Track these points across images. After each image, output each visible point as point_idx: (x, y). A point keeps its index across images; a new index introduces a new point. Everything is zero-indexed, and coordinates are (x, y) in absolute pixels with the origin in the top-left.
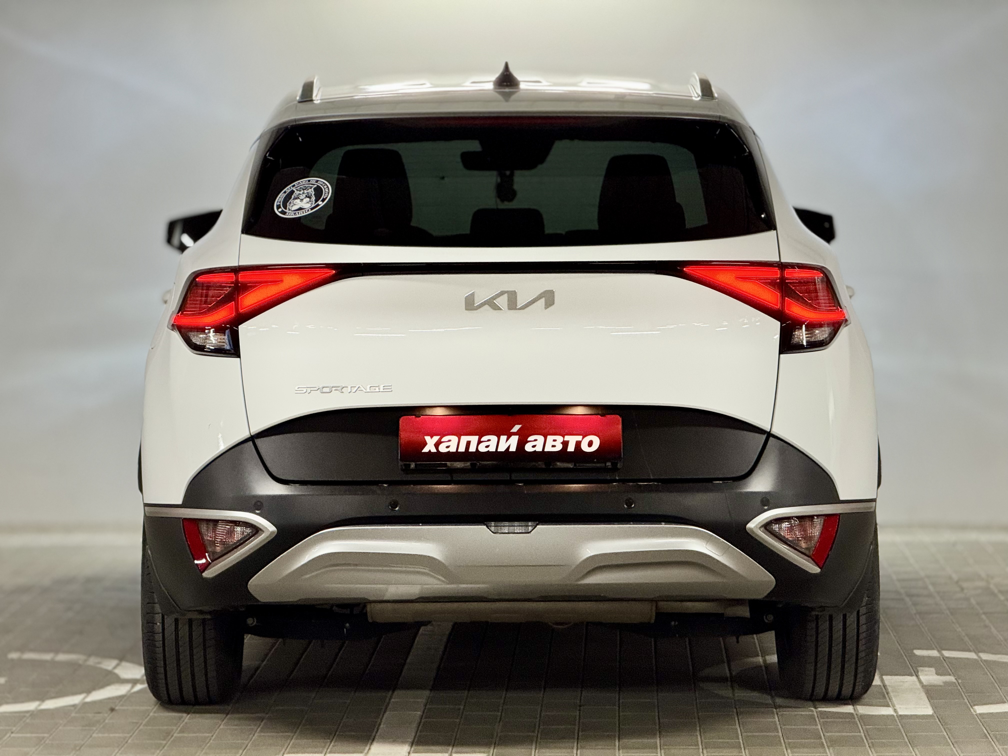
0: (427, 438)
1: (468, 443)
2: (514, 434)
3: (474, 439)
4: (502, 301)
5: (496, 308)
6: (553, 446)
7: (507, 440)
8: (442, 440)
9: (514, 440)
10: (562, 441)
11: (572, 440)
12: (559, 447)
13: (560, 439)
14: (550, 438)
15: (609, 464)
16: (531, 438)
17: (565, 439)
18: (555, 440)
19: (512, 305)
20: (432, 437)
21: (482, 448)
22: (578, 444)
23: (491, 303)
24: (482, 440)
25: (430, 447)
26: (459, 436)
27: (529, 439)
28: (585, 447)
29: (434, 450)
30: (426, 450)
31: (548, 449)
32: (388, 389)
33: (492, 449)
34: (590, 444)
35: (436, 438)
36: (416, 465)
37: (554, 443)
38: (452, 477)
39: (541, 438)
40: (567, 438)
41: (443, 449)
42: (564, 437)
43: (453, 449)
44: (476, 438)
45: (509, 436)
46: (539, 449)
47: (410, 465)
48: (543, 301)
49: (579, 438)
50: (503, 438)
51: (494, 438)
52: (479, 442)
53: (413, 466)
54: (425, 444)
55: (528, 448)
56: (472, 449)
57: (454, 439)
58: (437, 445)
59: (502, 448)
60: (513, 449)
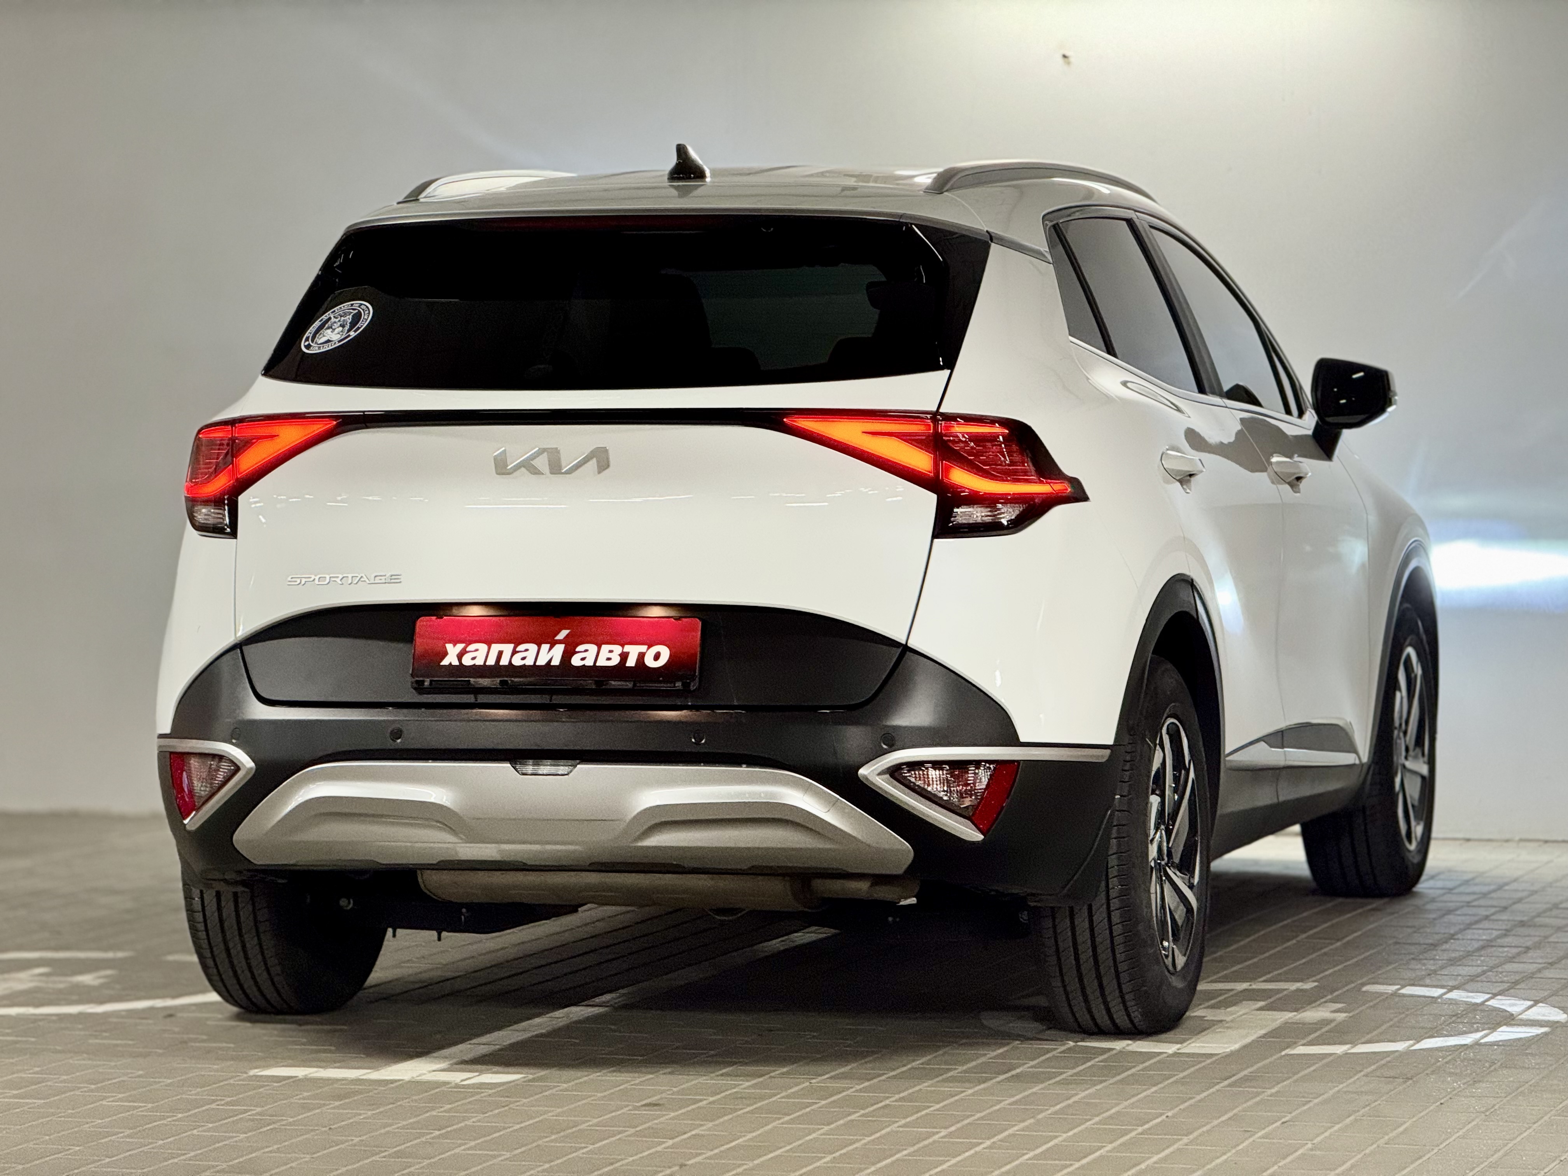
0: (449, 646)
1: (500, 653)
2: (560, 642)
3: (508, 648)
4: (542, 463)
5: (536, 472)
6: (609, 659)
7: (550, 649)
8: (468, 649)
9: (559, 649)
10: (620, 652)
11: (634, 651)
12: (615, 661)
13: (618, 649)
14: (605, 648)
15: (679, 684)
16: (580, 648)
17: (625, 650)
18: (611, 651)
19: (556, 468)
20: (454, 645)
21: (517, 661)
22: (641, 656)
23: (528, 465)
24: (518, 649)
25: (451, 659)
26: (489, 644)
27: (578, 649)
28: (650, 662)
29: (456, 662)
30: (445, 662)
31: (602, 662)
32: (394, 579)
33: (529, 662)
34: (657, 657)
35: (460, 646)
36: (431, 681)
37: (610, 655)
38: (476, 699)
39: (593, 648)
40: (627, 648)
41: (467, 661)
42: (623, 647)
43: (479, 662)
44: (512, 646)
45: (553, 644)
46: (589, 662)
47: (423, 681)
48: (593, 463)
49: (643, 648)
50: (545, 647)
51: (533, 647)
52: (514, 652)
53: (427, 684)
54: (445, 654)
55: (576, 661)
56: (504, 662)
57: (483, 647)
58: (460, 656)
59: (542, 662)
60: (556, 662)
